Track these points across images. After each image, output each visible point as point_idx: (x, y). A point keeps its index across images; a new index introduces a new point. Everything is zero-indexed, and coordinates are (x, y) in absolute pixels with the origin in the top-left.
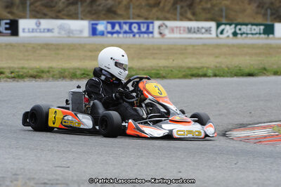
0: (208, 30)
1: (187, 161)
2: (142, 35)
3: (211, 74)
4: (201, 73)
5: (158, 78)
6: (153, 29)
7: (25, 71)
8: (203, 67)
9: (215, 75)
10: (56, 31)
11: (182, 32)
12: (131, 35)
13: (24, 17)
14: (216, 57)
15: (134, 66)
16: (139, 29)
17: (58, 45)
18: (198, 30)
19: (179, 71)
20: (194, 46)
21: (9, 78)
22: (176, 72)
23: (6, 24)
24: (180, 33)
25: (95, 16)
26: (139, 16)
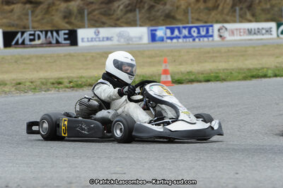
0: (269, 31)
1: (246, 163)
2: (201, 39)
3: (271, 75)
4: (261, 74)
5: (217, 81)
6: (213, 32)
7: (84, 80)
8: (263, 68)
9: (276, 76)
10: (115, 39)
11: (242, 34)
12: (191, 40)
13: (83, 27)
14: (277, 57)
15: (193, 71)
16: (199, 32)
18: (259, 31)
19: (239, 73)
20: (254, 47)
21: (68, 88)
22: (235, 74)
23: (65, 34)
24: (240, 35)
25: (153, 22)
26: (198, 20)
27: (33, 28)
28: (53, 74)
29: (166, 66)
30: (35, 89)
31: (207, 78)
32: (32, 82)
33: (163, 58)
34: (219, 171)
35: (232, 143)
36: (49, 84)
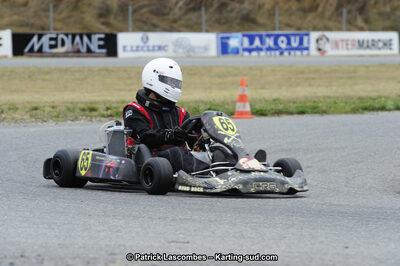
0: (387, 44)
1: (358, 232)
2: (292, 53)
3: (392, 107)
4: (377, 106)
5: (315, 113)
6: (309, 43)
8: (380, 97)
9: (397, 109)
11: (350, 47)
12: (277, 53)
13: (125, 30)
15: (281, 97)
16: (289, 43)
18: (373, 44)
19: (346, 103)
20: (367, 67)
21: (103, 116)
22: (342, 104)
23: (100, 39)
24: (347, 49)
25: (225, 27)
26: (288, 26)
27: (55, 29)
28: (83, 97)
29: (244, 90)
30: (57, 117)
31: (301, 109)
32: (53, 107)
33: (239, 79)
36: (78, 111)
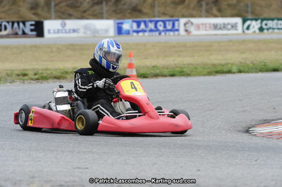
0: (234, 26)
1: (208, 159)
2: (167, 33)
3: (236, 71)
4: (225, 70)
5: (182, 75)
6: (179, 26)
7: (49, 72)
8: (228, 64)
9: (240, 72)
10: (82, 31)
11: (208, 28)
12: (157, 33)
13: (49, 18)
14: (242, 53)
15: (158, 65)
16: (165, 26)
17: (83, 45)
18: (224, 27)
19: (204, 68)
20: (219, 42)
21: (32, 79)
22: (200, 70)
23: (31, 25)
24: (206, 30)
25: (120, 15)
26: (164, 14)
28: (19, 66)
29: (131, 60)
31: (172, 73)
34: (181, 167)
35: (194, 138)
36: (14, 76)
